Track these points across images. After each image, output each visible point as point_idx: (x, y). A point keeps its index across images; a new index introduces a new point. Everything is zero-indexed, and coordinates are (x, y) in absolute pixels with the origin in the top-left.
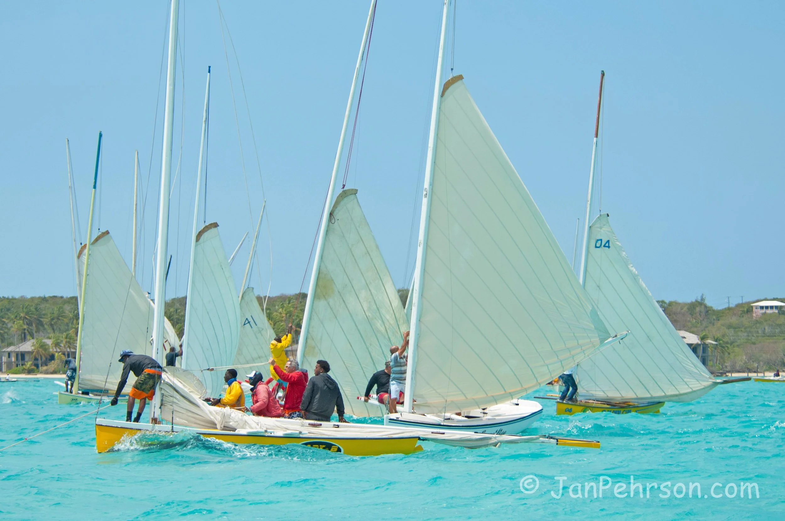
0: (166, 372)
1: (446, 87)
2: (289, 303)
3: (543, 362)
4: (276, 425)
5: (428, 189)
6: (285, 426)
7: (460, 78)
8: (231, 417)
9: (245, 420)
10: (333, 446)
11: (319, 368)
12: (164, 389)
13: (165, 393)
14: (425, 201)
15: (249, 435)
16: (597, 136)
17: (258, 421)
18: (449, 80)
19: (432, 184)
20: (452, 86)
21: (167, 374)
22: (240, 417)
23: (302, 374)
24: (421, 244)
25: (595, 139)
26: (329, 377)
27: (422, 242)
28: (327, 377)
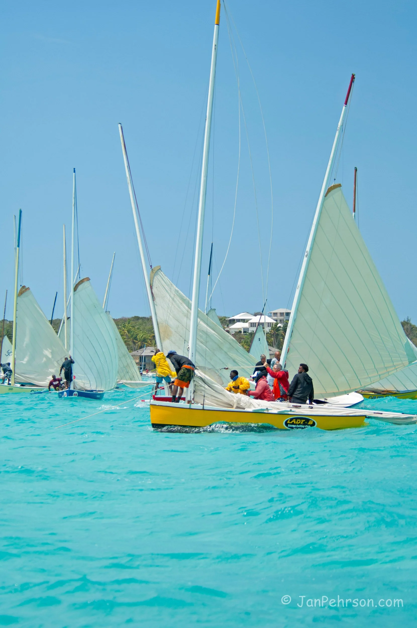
0: (198, 370)
1: (329, 190)
2: (129, 323)
3: (367, 376)
4: (271, 406)
5: (308, 252)
6: (277, 407)
7: (340, 186)
8: (241, 400)
9: (251, 402)
10: (310, 421)
11: (302, 369)
12: (196, 381)
13: (197, 384)
14: (305, 259)
15: (254, 412)
16: (354, 211)
17: (259, 404)
18: (332, 186)
19: (312, 249)
20: (333, 190)
21: (198, 371)
22: (248, 400)
23: (285, 373)
24: (299, 287)
25: (353, 213)
26: (308, 375)
27: (300, 286)
28: (307, 375)
